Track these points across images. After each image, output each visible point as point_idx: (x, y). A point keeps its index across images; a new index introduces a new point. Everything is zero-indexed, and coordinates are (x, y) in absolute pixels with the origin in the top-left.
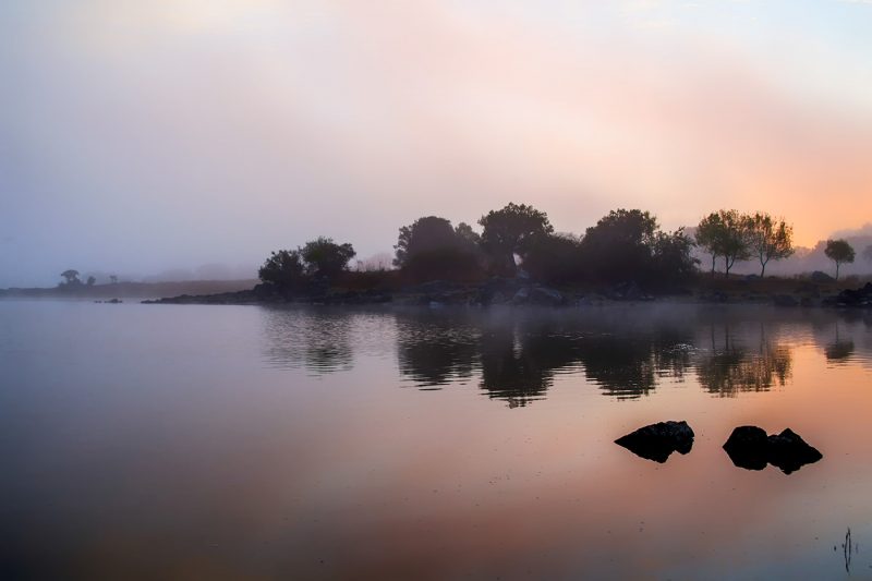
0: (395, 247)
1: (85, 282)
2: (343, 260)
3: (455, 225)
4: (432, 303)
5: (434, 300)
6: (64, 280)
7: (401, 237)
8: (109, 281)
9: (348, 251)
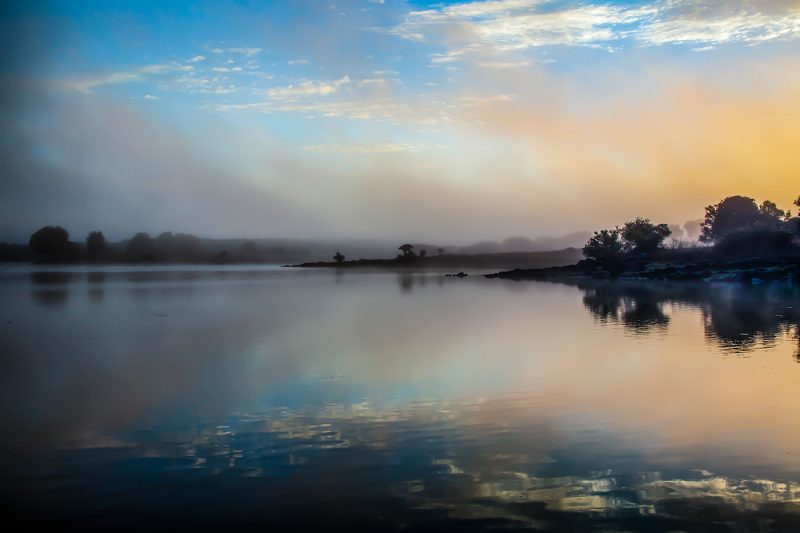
0: (702, 225)
1: (418, 255)
2: (659, 238)
3: (759, 203)
4: (754, 279)
5: (757, 277)
6: (401, 252)
7: (707, 215)
8: (437, 254)
9: (664, 231)
